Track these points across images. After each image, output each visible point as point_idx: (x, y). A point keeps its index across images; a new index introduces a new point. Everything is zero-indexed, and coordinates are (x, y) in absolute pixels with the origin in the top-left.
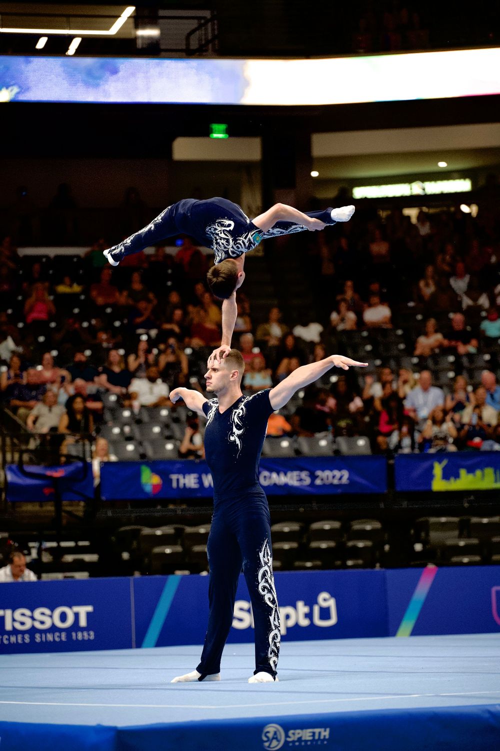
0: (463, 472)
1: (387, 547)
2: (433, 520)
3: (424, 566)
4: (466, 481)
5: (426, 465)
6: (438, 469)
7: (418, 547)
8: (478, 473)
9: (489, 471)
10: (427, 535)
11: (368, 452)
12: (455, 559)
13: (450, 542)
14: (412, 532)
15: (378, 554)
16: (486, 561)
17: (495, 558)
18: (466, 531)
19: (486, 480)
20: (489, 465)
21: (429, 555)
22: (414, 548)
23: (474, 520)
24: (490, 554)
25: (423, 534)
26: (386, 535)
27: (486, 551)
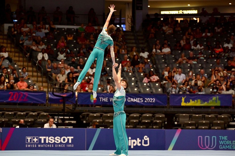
0: (191, 100)
1: (166, 122)
2: (181, 115)
3: (178, 129)
4: (191, 103)
5: (179, 97)
6: (183, 99)
7: (176, 123)
8: (196, 101)
9: (199, 100)
10: (179, 119)
11: (162, 93)
12: (187, 127)
13: (186, 122)
14: (174, 118)
15: (163, 124)
16: (197, 128)
17: (200, 127)
18: (191, 119)
19: (198, 103)
20: (199, 98)
21: (179, 126)
22: (175, 123)
23: (194, 115)
24: (198, 126)
25: (177, 119)
26: (166, 119)
27: (197, 125)
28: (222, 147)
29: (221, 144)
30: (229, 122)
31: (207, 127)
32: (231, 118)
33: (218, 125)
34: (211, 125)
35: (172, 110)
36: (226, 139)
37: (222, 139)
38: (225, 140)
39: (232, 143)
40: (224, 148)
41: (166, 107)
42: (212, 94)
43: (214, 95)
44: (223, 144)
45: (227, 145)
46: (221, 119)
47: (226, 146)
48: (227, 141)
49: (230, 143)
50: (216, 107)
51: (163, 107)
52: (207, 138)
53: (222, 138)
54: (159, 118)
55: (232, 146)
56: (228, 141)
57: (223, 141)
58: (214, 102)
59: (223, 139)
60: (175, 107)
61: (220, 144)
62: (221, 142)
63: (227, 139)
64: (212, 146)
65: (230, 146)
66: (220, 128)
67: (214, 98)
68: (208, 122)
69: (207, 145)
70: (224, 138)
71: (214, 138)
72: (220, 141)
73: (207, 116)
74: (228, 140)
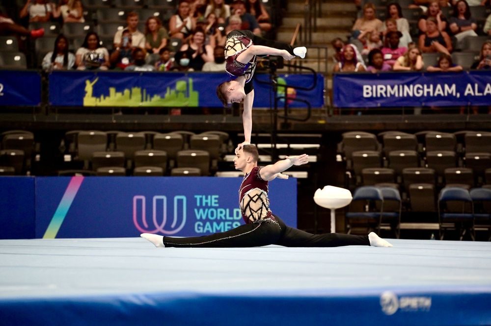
0: (112, 90)
1: (38, 157)
2: (82, 133)
3: (73, 175)
4: (114, 99)
5: (78, 81)
6: (89, 87)
7: (68, 158)
8: (127, 91)
9: (136, 91)
10: (76, 146)
11: (24, 67)
12: (101, 170)
13: (97, 155)
14: (63, 143)
15: (29, 162)
16: (130, 173)
17: (138, 170)
18: (112, 145)
19: (133, 99)
20: (136, 85)
21: (76, 166)
22: (63, 158)
23: (121, 134)
24: (134, 166)
25: (72, 146)
26: (38, 146)
27: (129, 163)
28: (204, 227)
29: (201, 220)
30: (223, 155)
31: (159, 170)
32: (231, 143)
33: (190, 162)
34: (172, 163)
35: (57, 118)
36: (213, 205)
37: (204, 204)
38: (211, 207)
39: (231, 215)
40: (210, 229)
41: (38, 110)
42: (176, 73)
43: (180, 76)
44: (207, 219)
45: (218, 222)
46: (201, 145)
47: (215, 224)
48: (216, 208)
49: (225, 216)
50: (186, 110)
51: (30, 111)
52: (160, 202)
53: (204, 201)
54: (16, 145)
55: (230, 223)
56: (219, 210)
57: (206, 210)
58: (181, 95)
59: (207, 203)
60: (64, 111)
61: (198, 217)
62: (200, 214)
63: (217, 205)
64: (173, 226)
65: (227, 223)
66: (197, 171)
67: (180, 84)
68: (163, 153)
69: (160, 222)
70: (209, 201)
71: (180, 202)
72: (196, 210)
73: (158, 136)
74: (220, 207)
